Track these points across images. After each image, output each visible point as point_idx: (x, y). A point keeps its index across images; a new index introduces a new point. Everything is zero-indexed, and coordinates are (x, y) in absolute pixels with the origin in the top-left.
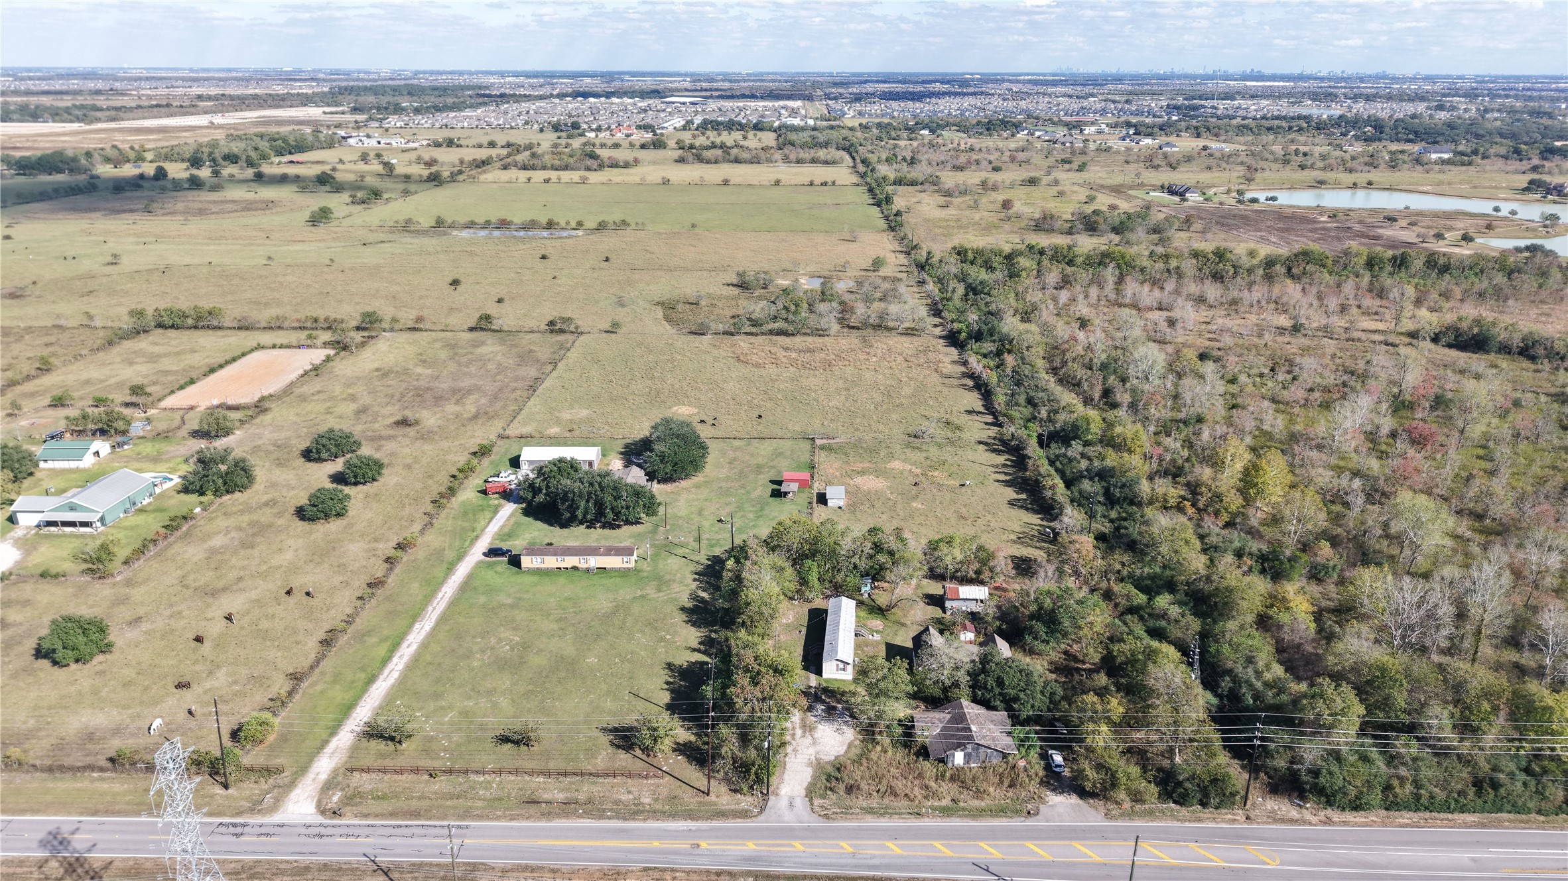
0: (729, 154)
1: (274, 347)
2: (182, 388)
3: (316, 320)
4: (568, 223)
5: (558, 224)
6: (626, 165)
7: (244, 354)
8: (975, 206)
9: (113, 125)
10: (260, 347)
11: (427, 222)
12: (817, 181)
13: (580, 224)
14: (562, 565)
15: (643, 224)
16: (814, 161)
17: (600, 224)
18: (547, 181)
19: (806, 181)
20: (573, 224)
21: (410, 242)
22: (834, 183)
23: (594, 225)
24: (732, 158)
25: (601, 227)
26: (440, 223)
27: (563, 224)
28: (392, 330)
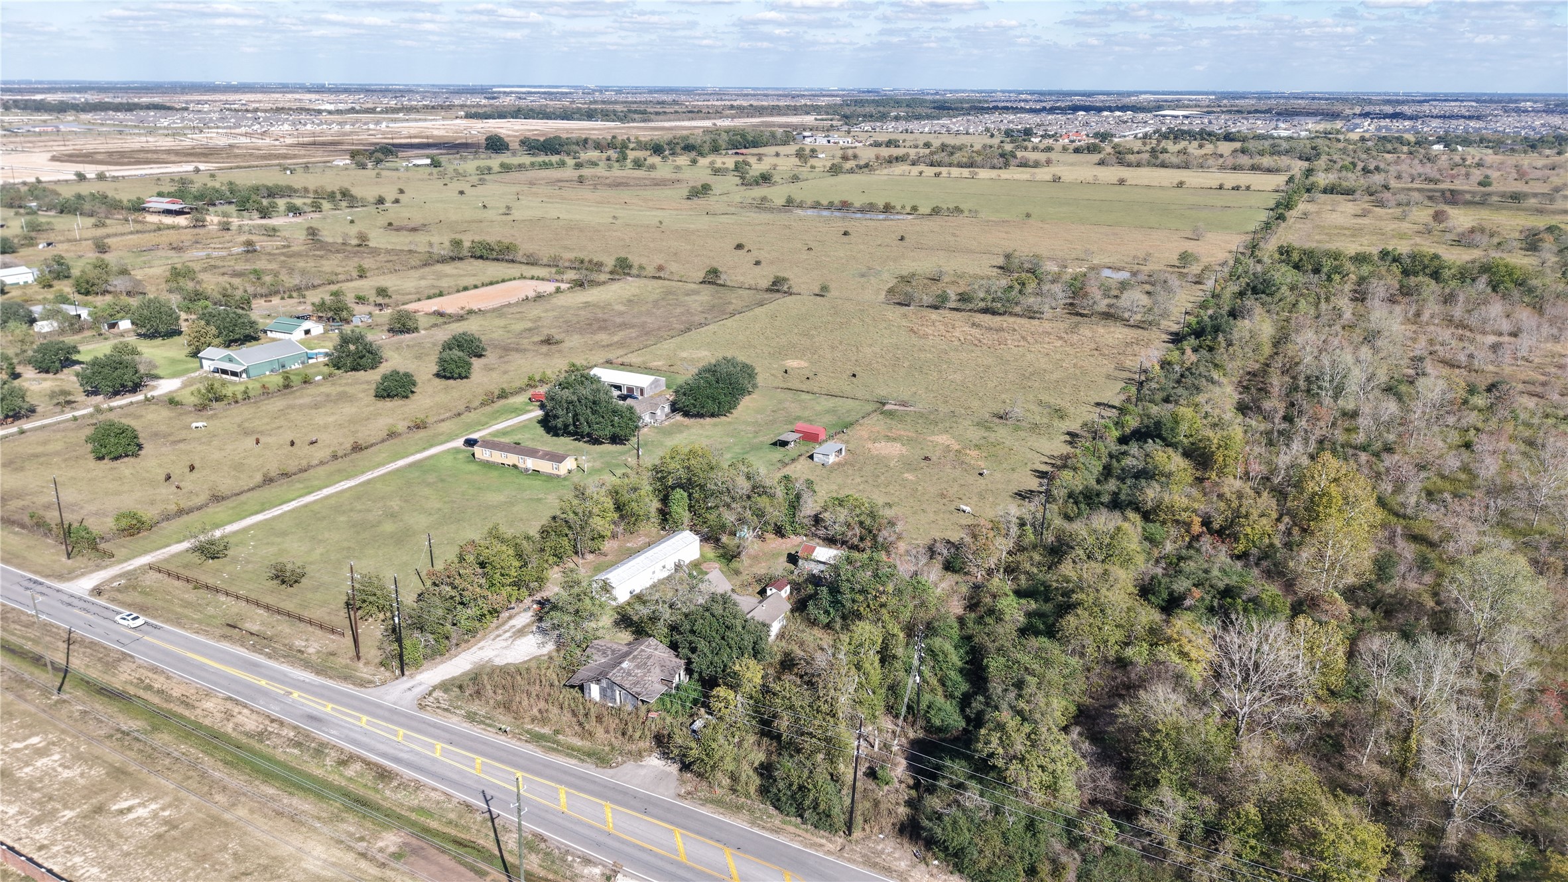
0: (1157, 158)
1: (532, 278)
2: (429, 298)
3: (582, 262)
4: (903, 207)
5: (894, 208)
6: (1036, 165)
7: (503, 281)
8: (1402, 218)
10: (522, 277)
11: (780, 201)
12: (1228, 185)
13: (915, 208)
14: (506, 462)
15: (976, 212)
16: (1254, 168)
17: (933, 210)
18: (937, 175)
19: (1215, 184)
20: (908, 209)
21: (765, 217)
22: (1248, 188)
23: (928, 211)
24: (1159, 162)
25: (936, 211)
26: (790, 202)
27: (899, 208)
28: (638, 276)
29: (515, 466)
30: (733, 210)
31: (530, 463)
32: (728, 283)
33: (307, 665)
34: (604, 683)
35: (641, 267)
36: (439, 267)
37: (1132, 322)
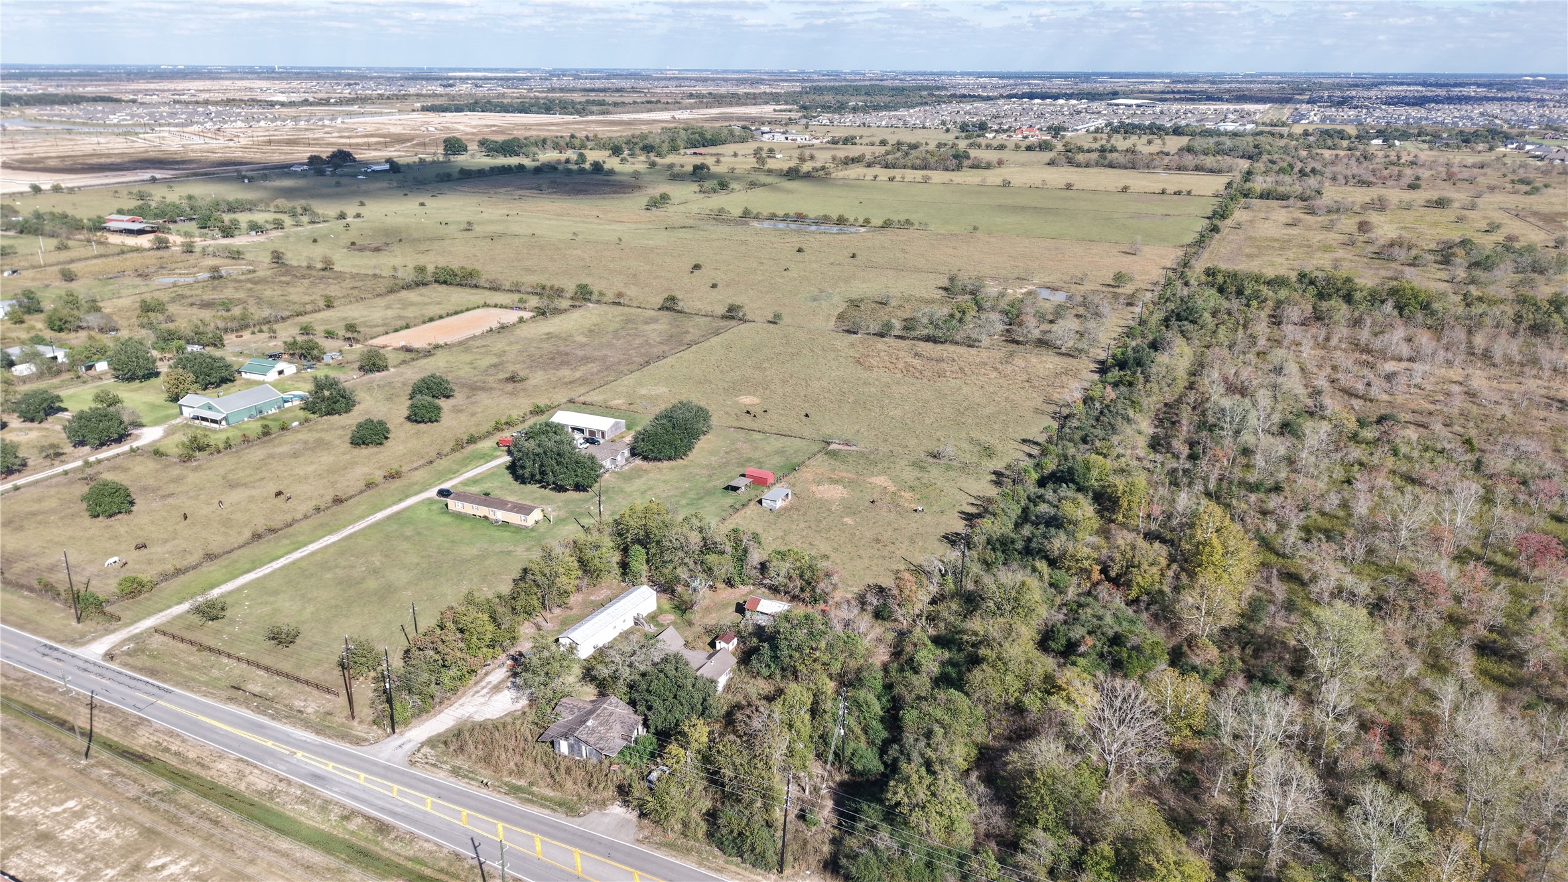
0: (1105, 158)
1: (496, 306)
2: (396, 330)
3: (544, 288)
4: (856, 220)
5: (847, 220)
6: (988, 166)
7: (467, 310)
8: (1329, 227)
9: (601, 118)
10: (486, 305)
11: (737, 212)
12: (1171, 189)
13: (867, 221)
14: (478, 513)
15: (926, 224)
16: (1198, 168)
17: (885, 222)
18: (891, 179)
19: (1157, 188)
20: (861, 221)
21: (723, 230)
22: (1189, 193)
23: (880, 223)
24: (1106, 162)
25: (887, 224)
26: (746, 214)
27: (852, 219)
28: (599, 302)
29: (486, 517)
30: (691, 222)
31: (500, 515)
32: (686, 310)
33: (307, 725)
34: (572, 740)
35: (601, 294)
36: (404, 294)
37: (1063, 350)
